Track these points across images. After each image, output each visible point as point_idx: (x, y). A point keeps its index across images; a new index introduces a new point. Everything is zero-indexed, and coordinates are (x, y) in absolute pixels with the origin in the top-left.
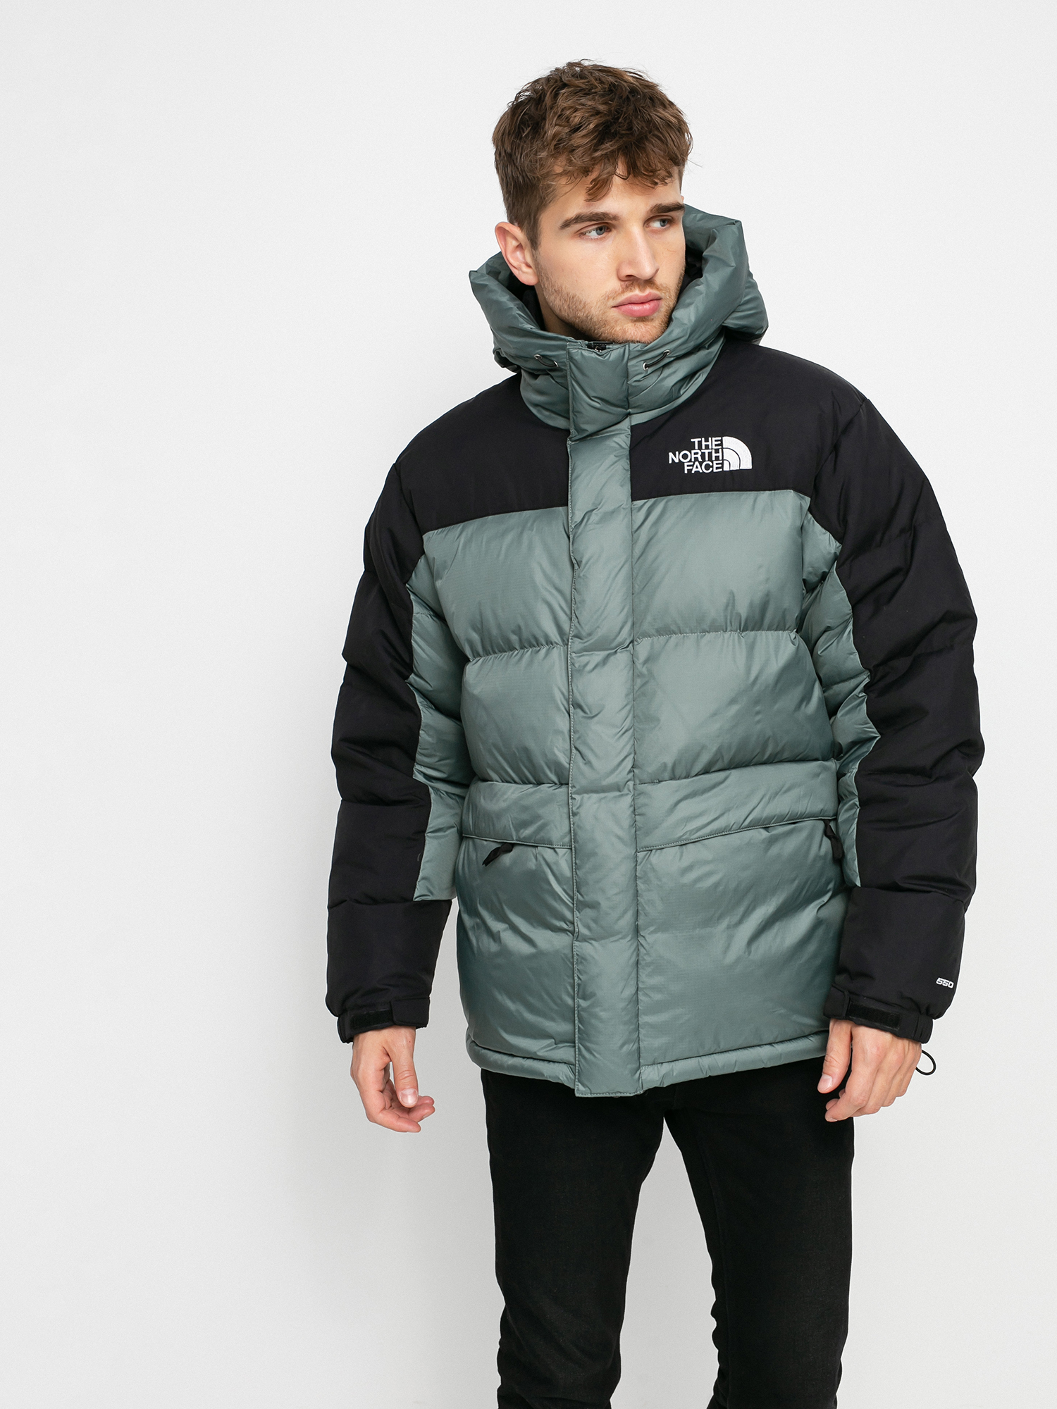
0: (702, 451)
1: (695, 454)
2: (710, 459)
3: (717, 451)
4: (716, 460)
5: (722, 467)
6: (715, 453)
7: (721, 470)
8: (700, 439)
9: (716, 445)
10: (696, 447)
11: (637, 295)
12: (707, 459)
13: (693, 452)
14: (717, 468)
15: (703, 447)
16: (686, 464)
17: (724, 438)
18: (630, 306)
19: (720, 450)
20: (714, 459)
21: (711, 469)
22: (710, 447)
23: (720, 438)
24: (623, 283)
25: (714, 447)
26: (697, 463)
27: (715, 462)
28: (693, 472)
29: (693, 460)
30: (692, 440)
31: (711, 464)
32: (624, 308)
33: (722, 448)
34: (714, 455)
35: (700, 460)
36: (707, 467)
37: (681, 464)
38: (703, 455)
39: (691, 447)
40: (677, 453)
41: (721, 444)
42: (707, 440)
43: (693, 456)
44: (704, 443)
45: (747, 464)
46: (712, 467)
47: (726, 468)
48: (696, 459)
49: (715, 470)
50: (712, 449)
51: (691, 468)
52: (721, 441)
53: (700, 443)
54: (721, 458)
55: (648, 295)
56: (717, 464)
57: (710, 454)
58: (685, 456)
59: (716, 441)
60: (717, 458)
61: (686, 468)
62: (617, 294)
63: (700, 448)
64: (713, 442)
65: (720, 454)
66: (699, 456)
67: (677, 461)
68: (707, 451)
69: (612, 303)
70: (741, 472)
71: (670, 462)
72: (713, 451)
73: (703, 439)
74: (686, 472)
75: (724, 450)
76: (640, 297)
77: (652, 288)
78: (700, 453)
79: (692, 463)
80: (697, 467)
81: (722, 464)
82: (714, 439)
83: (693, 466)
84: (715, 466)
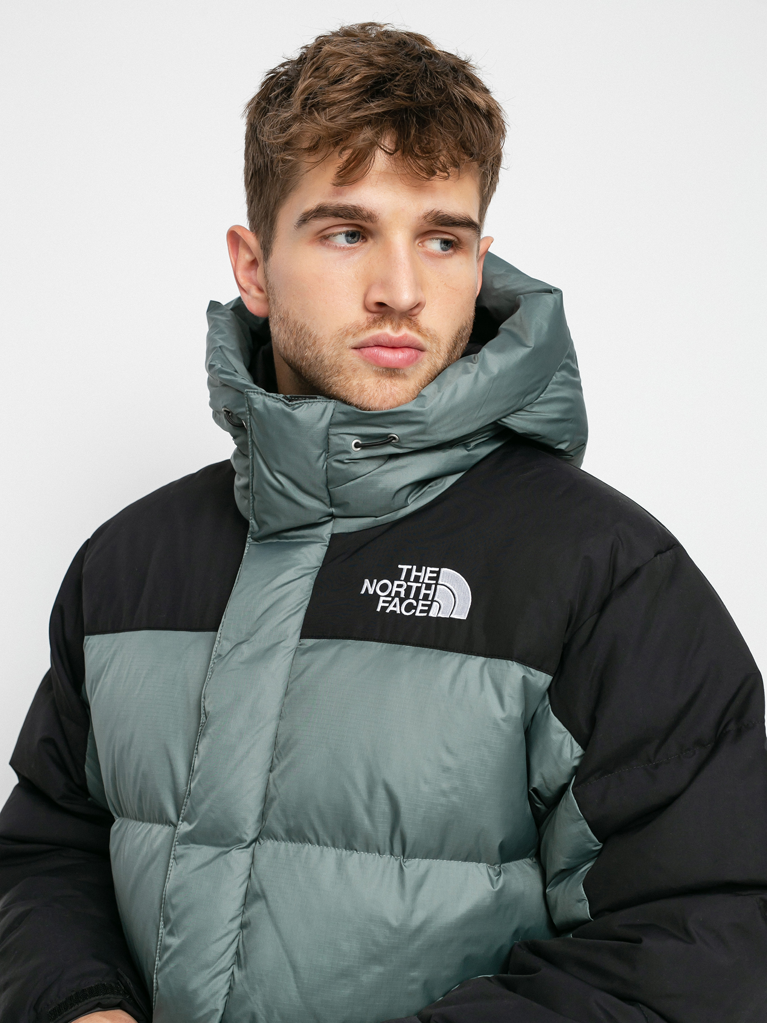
0: (409, 583)
1: (400, 586)
2: (416, 598)
3: (428, 587)
4: (423, 600)
5: (428, 611)
6: (426, 589)
7: (425, 614)
8: (410, 567)
9: (430, 578)
10: (403, 578)
11: (387, 335)
12: (412, 596)
13: (396, 583)
14: (421, 611)
15: (412, 579)
16: (382, 599)
17: (443, 570)
18: (376, 350)
19: (433, 586)
20: (421, 597)
21: (414, 611)
22: (421, 580)
23: (437, 569)
24: (370, 315)
25: (426, 581)
26: (397, 600)
27: (421, 602)
28: (388, 611)
29: (393, 595)
30: (400, 566)
31: (415, 604)
32: (367, 351)
33: (436, 584)
34: (423, 591)
35: (402, 595)
36: (409, 607)
37: (376, 597)
38: (409, 589)
39: (394, 575)
40: (375, 581)
41: (437, 579)
42: (419, 570)
43: (395, 589)
44: (414, 573)
45: (461, 613)
46: (415, 608)
47: (433, 613)
48: (398, 594)
49: (418, 614)
50: (423, 583)
51: (387, 605)
52: (438, 573)
53: (409, 572)
54: (430, 598)
55: (402, 337)
56: (423, 605)
57: (418, 590)
58: (384, 588)
59: (431, 572)
60: (426, 597)
61: (381, 604)
62: (361, 329)
63: (407, 579)
64: (427, 573)
65: (431, 592)
66: (402, 590)
67: (371, 592)
68: (415, 585)
69: (351, 341)
70: (450, 622)
71: (363, 592)
72: (424, 585)
73: (415, 567)
74: (379, 609)
75: (438, 587)
76: (391, 339)
77: (410, 328)
78: (405, 586)
79: (390, 599)
80: (395, 606)
81: (430, 606)
82: (429, 569)
83: (390, 602)
84: (420, 608)
